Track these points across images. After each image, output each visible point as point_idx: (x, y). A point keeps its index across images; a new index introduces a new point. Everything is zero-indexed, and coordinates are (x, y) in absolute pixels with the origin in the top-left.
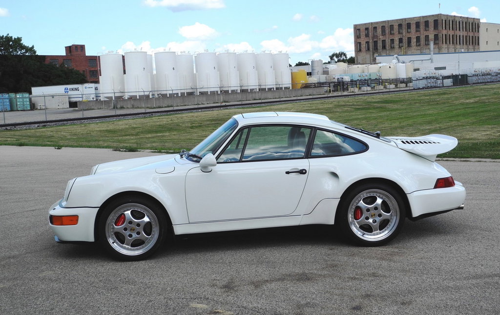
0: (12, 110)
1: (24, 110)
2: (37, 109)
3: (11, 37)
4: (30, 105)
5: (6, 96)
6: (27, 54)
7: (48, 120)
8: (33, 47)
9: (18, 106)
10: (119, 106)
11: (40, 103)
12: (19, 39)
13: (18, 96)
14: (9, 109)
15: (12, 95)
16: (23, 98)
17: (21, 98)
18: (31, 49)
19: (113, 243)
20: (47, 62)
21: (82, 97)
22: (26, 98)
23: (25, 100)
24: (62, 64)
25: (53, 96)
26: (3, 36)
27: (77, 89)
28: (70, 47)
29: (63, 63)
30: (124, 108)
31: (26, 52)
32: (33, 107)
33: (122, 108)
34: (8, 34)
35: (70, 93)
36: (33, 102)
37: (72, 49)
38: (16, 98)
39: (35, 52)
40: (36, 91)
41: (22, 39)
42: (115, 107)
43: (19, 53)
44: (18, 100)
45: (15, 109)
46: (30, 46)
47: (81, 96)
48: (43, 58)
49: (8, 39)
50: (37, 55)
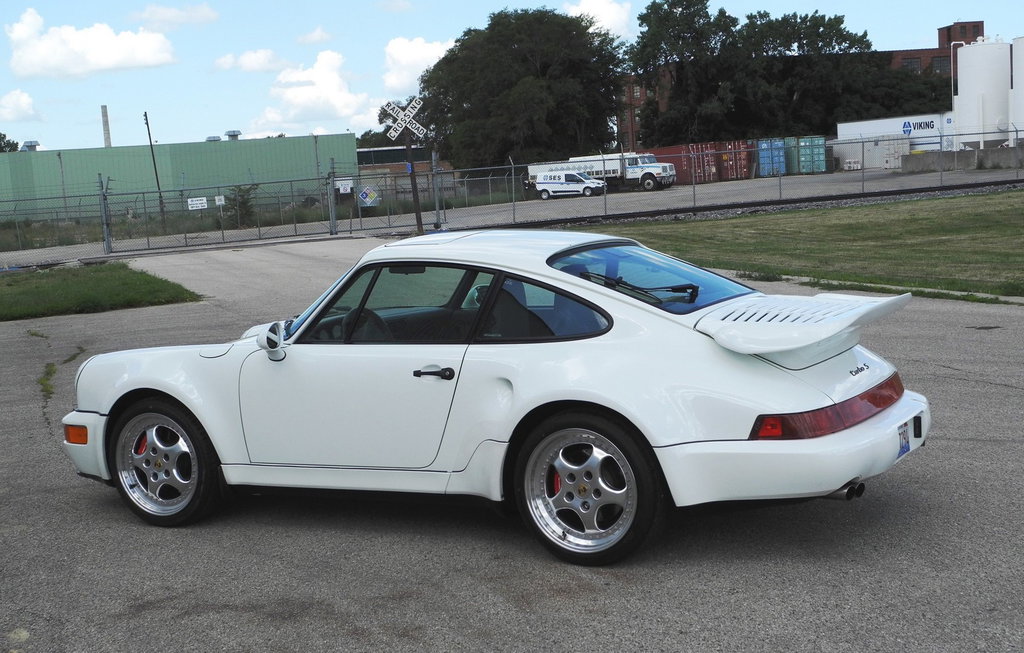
0: (789, 173)
1: (813, 173)
2: (842, 170)
3: (823, 17)
4: (827, 161)
5: (779, 143)
6: (853, 51)
7: (866, 191)
8: (865, 34)
9: (802, 164)
10: (989, 164)
11: (851, 158)
12: (839, 20)
13: (802, 144)
14: (783, 171)
15: (791, 141)
16: (812, 147)
17: (809, 148)
18: (862, 41)
19: (132, 487)
20: (895, 66)
21: (940, 143)
22: (818, 146)
23: (816, 151)
24: (927, 68)
25: (876, 143)
26: (807, 15)
27: (929, 125)
28: (949, 29)
29: (931, 67)
30: (1000, 168)
31: (850, 47)
32: (834, 164)
33: (996, 167)
34: (816, 12)
35: (915, 133)
36: (835, 155)
37: (952, 34)
38: (798, 147)
39: (869, 45)
40: (847, 131)
41: (845, 19)
42: (981, 167)
43: (837, 48)
44: (802, 151)
45: (796, 171)
46: (860, 34)
47: (938, 140)
48: (888, 56)
49: (817, 21)
50: (876, 52)
